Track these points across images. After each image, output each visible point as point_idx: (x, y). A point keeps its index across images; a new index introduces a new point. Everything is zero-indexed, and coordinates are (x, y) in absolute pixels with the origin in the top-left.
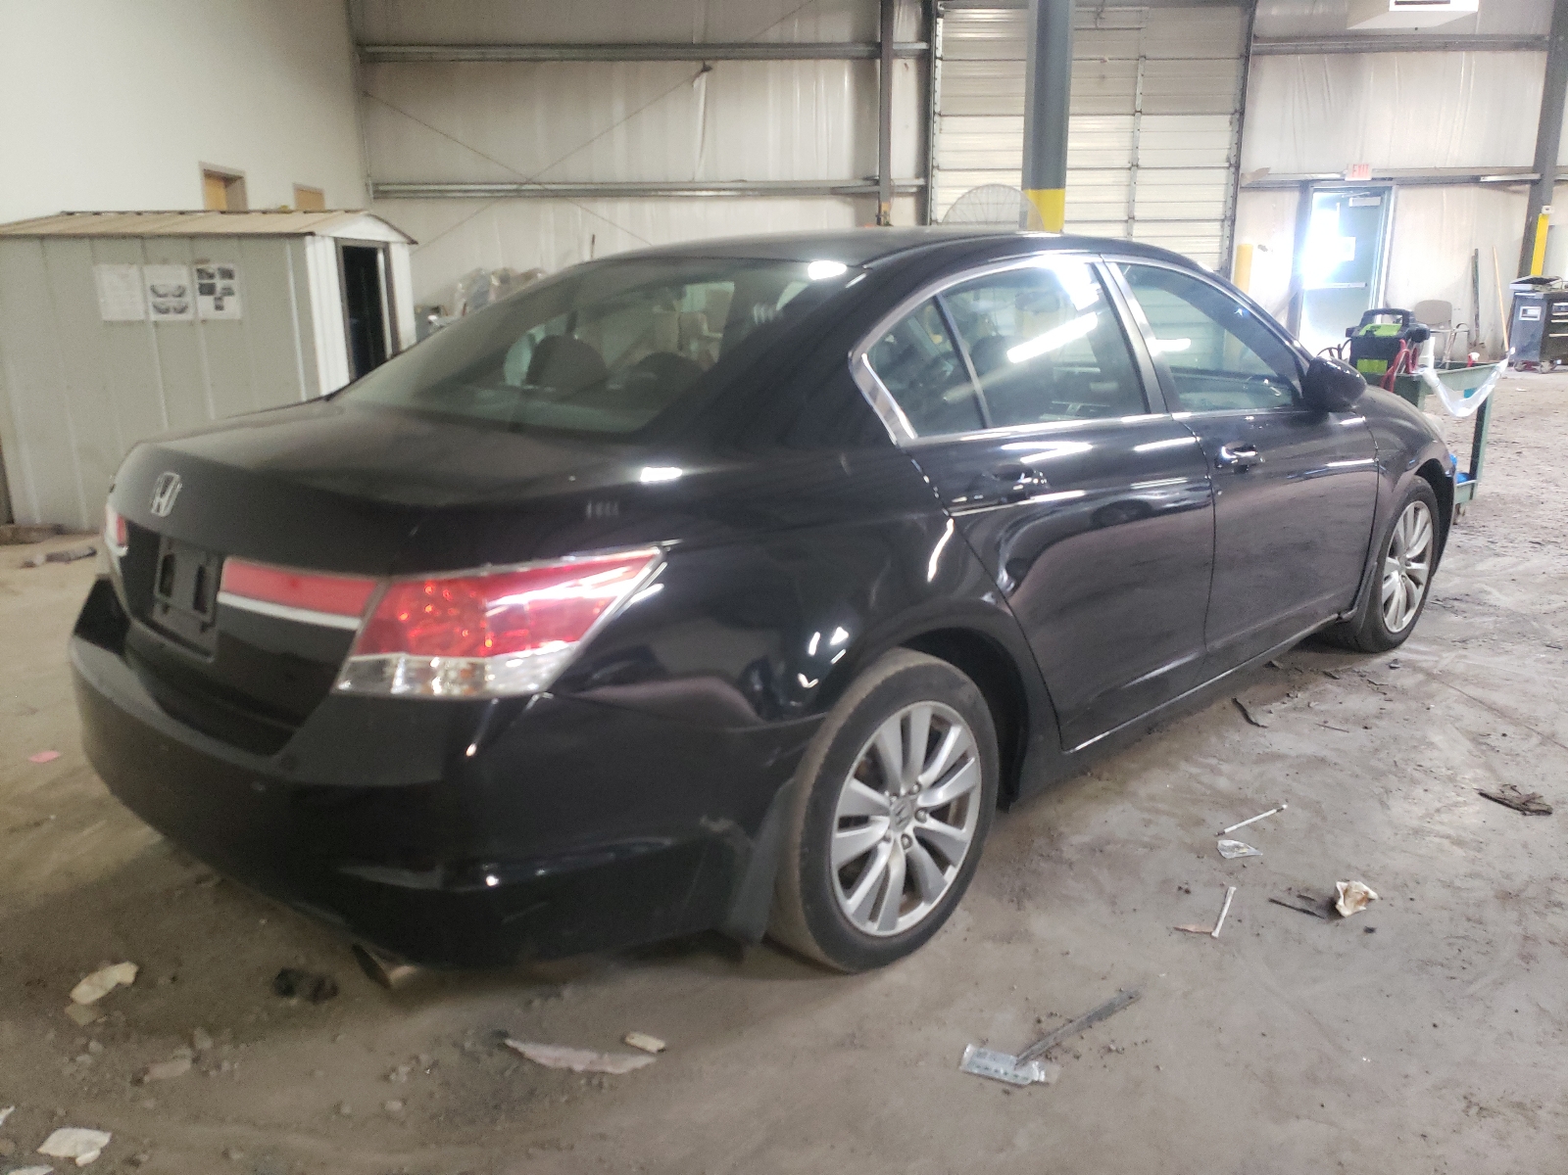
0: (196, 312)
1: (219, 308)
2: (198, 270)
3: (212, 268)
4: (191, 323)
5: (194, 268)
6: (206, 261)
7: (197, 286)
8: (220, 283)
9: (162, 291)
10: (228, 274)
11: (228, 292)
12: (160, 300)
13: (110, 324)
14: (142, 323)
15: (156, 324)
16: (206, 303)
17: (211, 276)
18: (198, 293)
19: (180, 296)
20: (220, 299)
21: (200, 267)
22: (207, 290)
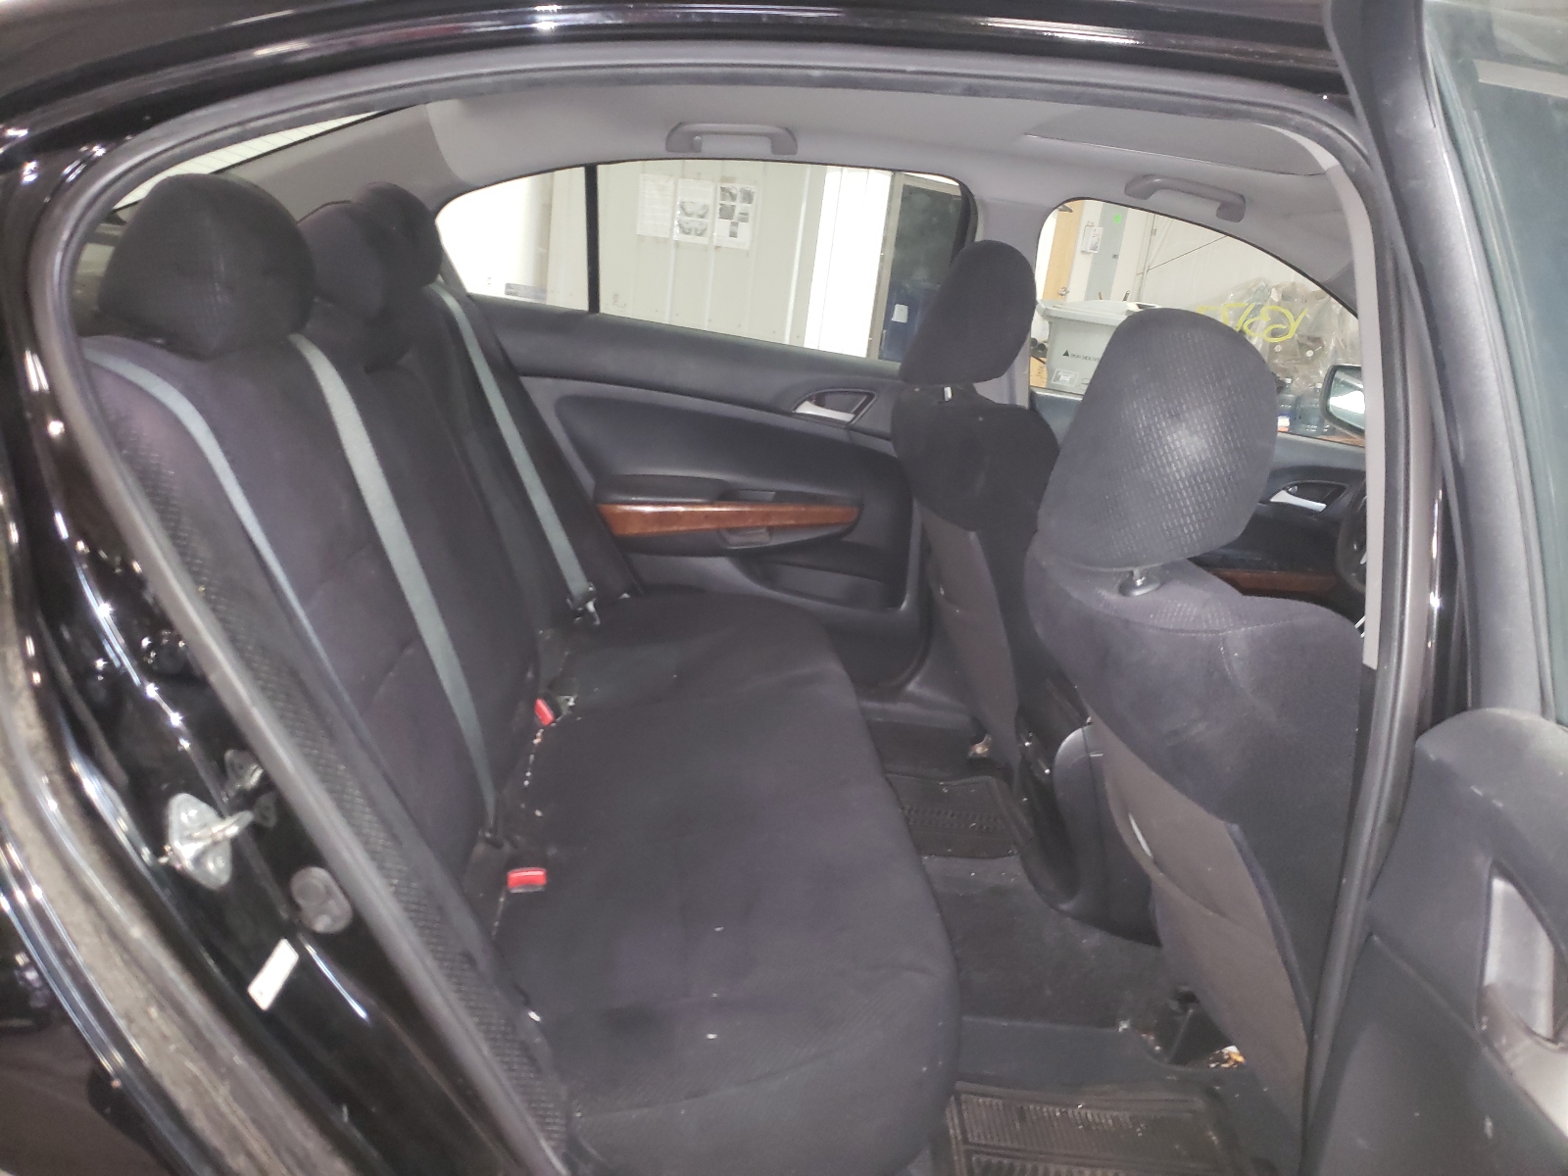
0: (712, 237)
1: (733, 235)
2: (723, 189)
3: (736, 188)
4: (706, 248)
5: (719, 185)
6: (731, 180)
7: (718, 208)
8: (740, 207)
9: (689, 209)
10: (748, 197)
11: (744, 217)
12: (685, 218)
13: (641, 238)
14: (666, 241)
15: (677, 244)
16: (723, 226)
17: (733, 197)
18: (718, 215)
19: (702, 217)
20: (735, 224)
21: (725, 185)
22: (726, 213)
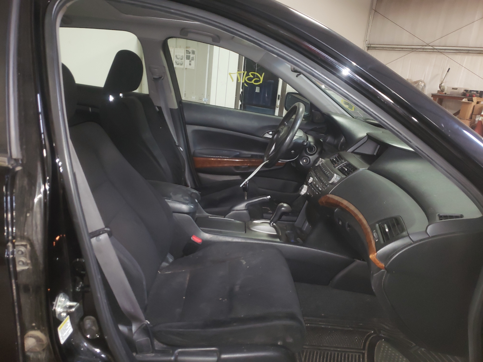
0: (184, 65)
1: (190, 64)
3: (190, 50)
4: (183, 69)
6: (189, 48)
7: (186, 56)
8: (192, 56)
9: (178, 57)
10: (193, 53)
11: (193, 59)
12: (177, 60)
16: (187, 62)
17: (189, 53)
18: (186, 58)
19: (182, 59)
20: (190, 61)
21: (187, 49)
22: (188, 58)
